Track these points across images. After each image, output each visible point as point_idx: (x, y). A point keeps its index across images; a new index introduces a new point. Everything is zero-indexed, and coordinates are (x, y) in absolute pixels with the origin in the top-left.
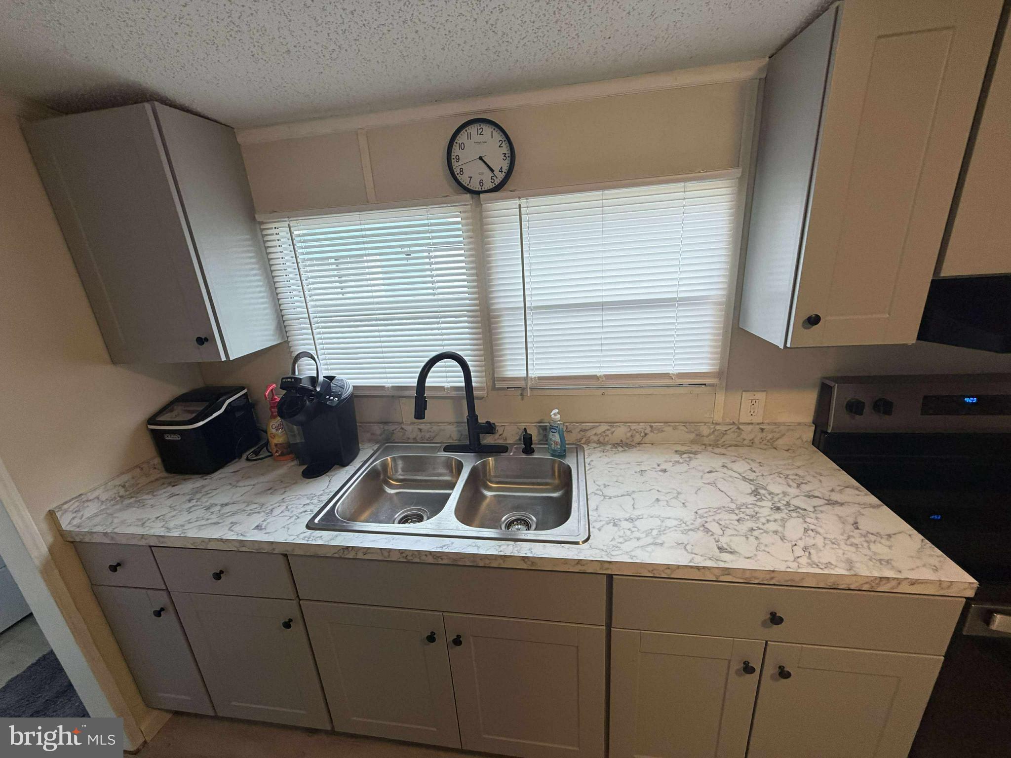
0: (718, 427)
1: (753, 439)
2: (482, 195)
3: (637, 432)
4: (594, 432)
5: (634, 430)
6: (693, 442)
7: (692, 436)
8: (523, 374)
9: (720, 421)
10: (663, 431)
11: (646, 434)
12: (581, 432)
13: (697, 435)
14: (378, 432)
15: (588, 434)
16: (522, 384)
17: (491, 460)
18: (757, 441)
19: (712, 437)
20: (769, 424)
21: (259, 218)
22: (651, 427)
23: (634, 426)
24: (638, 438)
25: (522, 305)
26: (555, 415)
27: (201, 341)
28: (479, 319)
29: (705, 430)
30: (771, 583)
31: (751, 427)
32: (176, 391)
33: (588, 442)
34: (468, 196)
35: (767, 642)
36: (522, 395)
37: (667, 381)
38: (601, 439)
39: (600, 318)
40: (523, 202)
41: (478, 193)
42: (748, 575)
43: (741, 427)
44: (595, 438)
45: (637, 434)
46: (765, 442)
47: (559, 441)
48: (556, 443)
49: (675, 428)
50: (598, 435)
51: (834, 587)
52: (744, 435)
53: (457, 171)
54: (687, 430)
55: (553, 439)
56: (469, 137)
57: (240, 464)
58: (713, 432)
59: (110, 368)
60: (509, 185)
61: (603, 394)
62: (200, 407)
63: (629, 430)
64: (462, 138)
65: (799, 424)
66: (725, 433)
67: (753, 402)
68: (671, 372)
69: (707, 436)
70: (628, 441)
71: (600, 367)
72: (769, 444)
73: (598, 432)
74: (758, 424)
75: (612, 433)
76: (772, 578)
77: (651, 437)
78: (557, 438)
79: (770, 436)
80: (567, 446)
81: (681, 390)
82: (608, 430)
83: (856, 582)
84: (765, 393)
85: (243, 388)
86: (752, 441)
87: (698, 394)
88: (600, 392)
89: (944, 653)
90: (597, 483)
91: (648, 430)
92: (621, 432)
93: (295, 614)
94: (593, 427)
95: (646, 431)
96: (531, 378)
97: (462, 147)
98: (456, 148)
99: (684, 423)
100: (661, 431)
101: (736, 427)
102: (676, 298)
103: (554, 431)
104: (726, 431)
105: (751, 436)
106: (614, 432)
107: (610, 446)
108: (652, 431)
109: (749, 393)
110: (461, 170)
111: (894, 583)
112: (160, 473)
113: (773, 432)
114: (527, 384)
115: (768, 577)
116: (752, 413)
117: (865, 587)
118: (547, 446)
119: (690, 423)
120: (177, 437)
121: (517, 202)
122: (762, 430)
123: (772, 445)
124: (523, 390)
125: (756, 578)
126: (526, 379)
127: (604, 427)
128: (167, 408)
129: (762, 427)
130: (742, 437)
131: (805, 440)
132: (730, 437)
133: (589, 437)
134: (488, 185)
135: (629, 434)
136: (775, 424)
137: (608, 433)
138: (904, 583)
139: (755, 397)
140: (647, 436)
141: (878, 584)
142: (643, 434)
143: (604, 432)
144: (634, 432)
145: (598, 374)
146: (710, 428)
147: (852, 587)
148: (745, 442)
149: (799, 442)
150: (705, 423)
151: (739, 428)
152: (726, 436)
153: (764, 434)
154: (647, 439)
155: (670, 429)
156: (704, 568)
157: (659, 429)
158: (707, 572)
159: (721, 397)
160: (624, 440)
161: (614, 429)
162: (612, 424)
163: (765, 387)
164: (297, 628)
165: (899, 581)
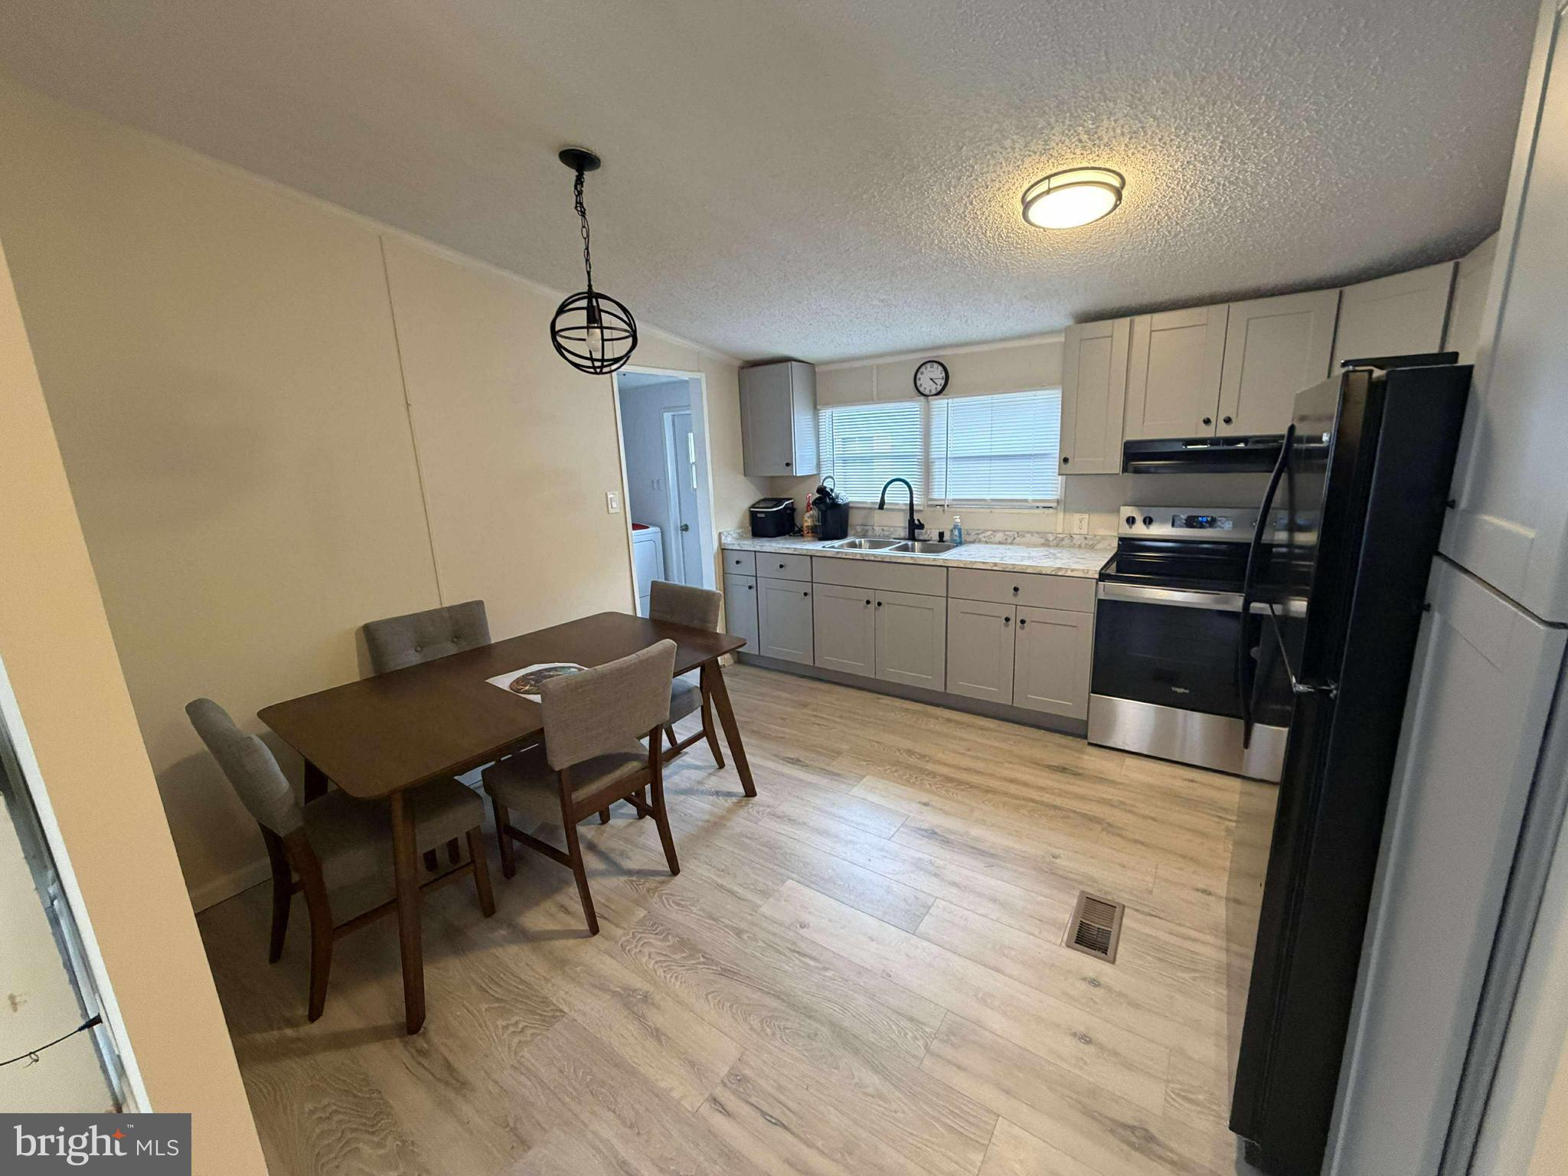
0: (1058, 535)
2: (930, 397)
5: (1008, 535)
6: (1043, 545)
7: (1043, 541)
8: (944, 497)
9: (1061, 531)
11: (1015, 538)
13: (1046, 540)
14: (859, 530)
16: (942, 503)
17: (916, 543)
18: (1083, 545)
20: (1091, 535)
21: (818, 407)
22: (1018, 533)
23: (1008, 533)
24: (1010, 540)
25: (945, 456)
26: (958, 521)
27: (788, 465)
28: (923, 467)
29: (1051, 537)
30: (1014, 571)
31: (1079, 536)
32: (763, 497)
34: (922, 398)
36: (943, 509)
37: (1027, 504)
38: (988, 540)
39: (989, 465)
40: (950, 401)
41: (928, 396)
42: (1004, 566)
43: (1073, 536)
44: (984, 539)
45: (1010, 538)
46: (1088, 546)
48: (957, 537)
49: (1033, 535)
51: (1040, 573)
52: (1075, 541)
53: (918, 385)
54: (1040, 537)
56: (926, 368)
57: (787, 536)
58: (1056, 538)
59: (742, 477)
60: (944, 392)
61: (991, 512)
62: (775, 503)
63: (1005, 535)
64: (923, 369)
65: (1110, 536)
66: (1063, 539)
67: (1081, 520)
69: (1052, 541)
70: (1005, 542)
73: (986, 536)
74: (1084, 534)
75: (994, 536)
76: (1014, 568)
77: (1018, 539)
78: (957, 533)
79: (1091, 543)
81: (1037, 511)
82: (992, 534)
83: (1048, 570)
84: (1089, 515)
85: (792, 499)
86: (1080, 546)
87: (1047, 514)
88: (989, 510)
92: (1000, 536)
93: (809, 591)
96: (948, 500)
97: (922, 373)
98: (919, 373)
99: (1038, 532)
100: (1023, 536)
101: (1069, 536)
102: (1032, 454)
105: (1079, 542)
106: (996, 536)
107: (993, 544)
108: (1018, 536)
109: (1078, 514)
110: (921, 385)
111: (1064, 570)
112: (750, 534)
113: (1093, 540)
114: (945, 503)
115: (1012, 567)
116: (1080, 527)
117: (1053, 573)
119: (1041, 532)
120: (763, 515)
121: (946, 400)
122: (1086, 538)
124: (943, 506)
125: (1007, 568)
126: (945, 500)
127: (990, 533)
128: (759, 502)
129: (1086, 536)
131: (1113, 546)
132: (1067, 541)
133: (980, 539)
134: (934, 392)
135: (1005, 538)
136: (1095, 535)
137: (992, 536)
139: (1082, 517)
143: (989, 536)
145: (987, 498)
147: (1047, 573)
148: (1075, 546)
150: (1052, 533)
151: (1071, 537)
153: (1087, 541)
154: (1015, 541)
155: (1030, 535)
158: (987, 565)
159: (1061, 515)
160: (1002, 541)
161: (996, 534)
162: (995, 531)
163: (1090, 510)
164: (809, 597)
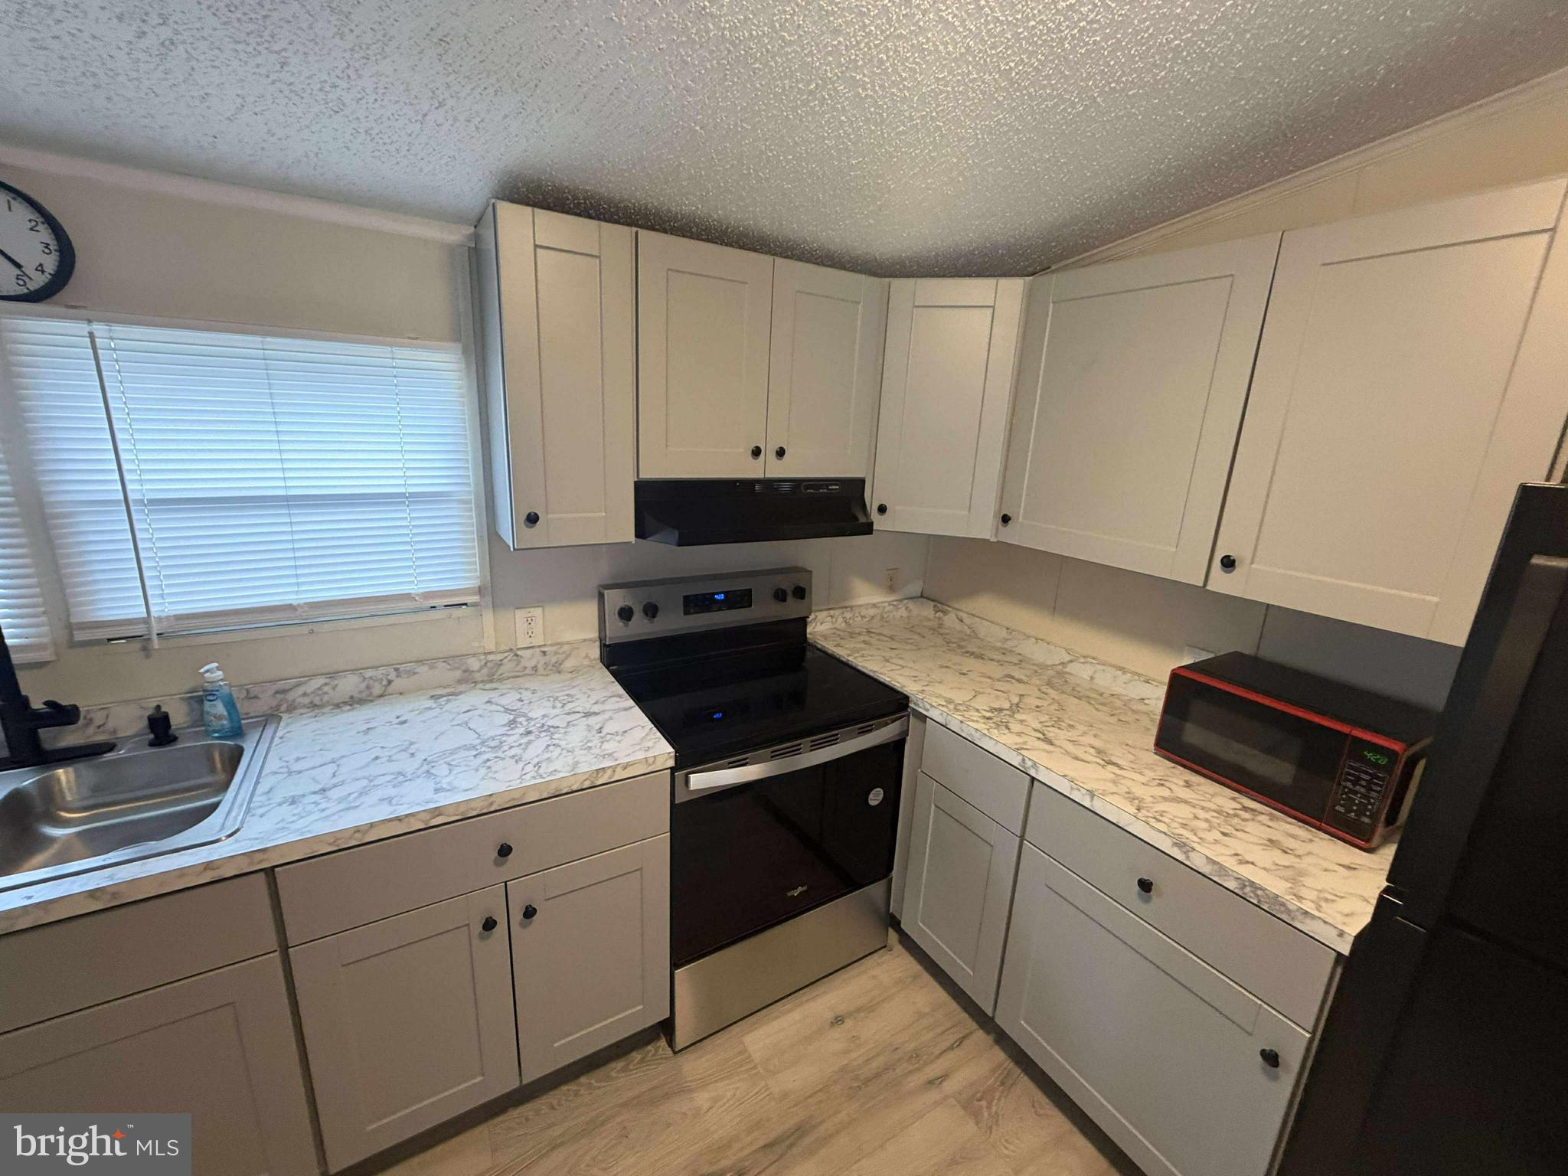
0: (491, 657)
1: (536, 666)
3: (375, 681)
4: (300, 690)
5: (371, 678)
6: (460, 682)
7: (458, 674)
8: (141, 612)
9: (492, 648)
10: (415, 673)
11: (390, 682)
12: (278, 695)
13: (465, 671)
15: (291, 696)
16: (139, 630)
17: (62, 772)
18: (540, 667)
19: (485, 671)
20: (551, 645)
22: (396, 670)
23: (369, 673)
24: (377, 689)
25: (120, 497)
26: (213, 673)
29: (474, 664)
30: (492, 809)
31: (530, 651)
33: (291, 709)
35: (506, 882)
36: (145, 649)
37: (410, 605)
38: (317, 700)
39: (285, 519)
40: (99, 329)
42: (462, 809)
43: (519, 653)
44: (305, 701)
45: (376, 684)
46: (550, 667)
47: (225, 713)
48: (220, 718)
49: (432, 667)
50: (308, 695)
51: (557, 793)
52: (524, 663)
54: (449, 667)
55: (213, 711)
58: (486, 663)
61: (312, 632)
63: (361, 679)
65: (585, 640)
66: (500, 664)
67: (529, 621)
68: (413, 592)
69: (479, 671)
70: (364, 695)
71: (297, 592)
72: (554, 668)
73: (309, 691)
74: (540, 646)
75: (334, 688)
76: (491, 804)
77: (398, 684)
78: (220, 708)
79: (554, 660)
80: (243, 722)
81: (433, 616)
82: (326, 684)
83: (576, 782)
84: (541, 609)
86: (534, 669)
87: (459, 618)
88: (305, 629)
89: (668, 829)
90: (284, 759)
91: (393, 675)
92: (349, 685)
94: (298, 685)
95: (389, 678)
96: (160, 619)
99: (445, 659)
100: (412, 673)
101: (512, 655)
102: (404, 494)
103: (211, 698)
104: (501, 660)
105: (533, 663)
106: (337, 685)
107: (331, 707)
108: (398, 676)
109: (523, 611)
111: (609, 772)
113: (556, 653)
114: (149, 629)
115: (486, 803)
116: (530, 634)
117: (587, 784)
118: (203, 728)
119: (453, 657)
122: (544, 653)
123: (557, 668)
124: (143, 640)
125: (473, 809)
126: (147, 621)
127: (318, 682)
129: (543, 649)
130: (522, 665)
131: (592, 658)
132: (508, 666)
133: (294, 701)
134: (12, 288)
135: (363, 686)
136: (558, 644)
137: (326, 689)
138: (619, 770)
139: (530, 615)
140: (393, 684)
141: (597, 778)
142: (385, 682)
143: (319, 689)
144: (371, 681)
145: (295, 603)
146: (480, 661)
147: (574, 788)
148: (527, 672)
149: (586, 662)
150: (474, 655)
151: (516, 655)
152: (502, 667)
153: (547, 657)
154: (390, 689)
155: (425, 668)
156: (407, 816)
157: (409, 671)
158: (412, 820)
159: (488, 617)
160: (356, 695)
161: (336, 682)
162: (332, 675)
163: (540, 600)
165: (614, 768)
